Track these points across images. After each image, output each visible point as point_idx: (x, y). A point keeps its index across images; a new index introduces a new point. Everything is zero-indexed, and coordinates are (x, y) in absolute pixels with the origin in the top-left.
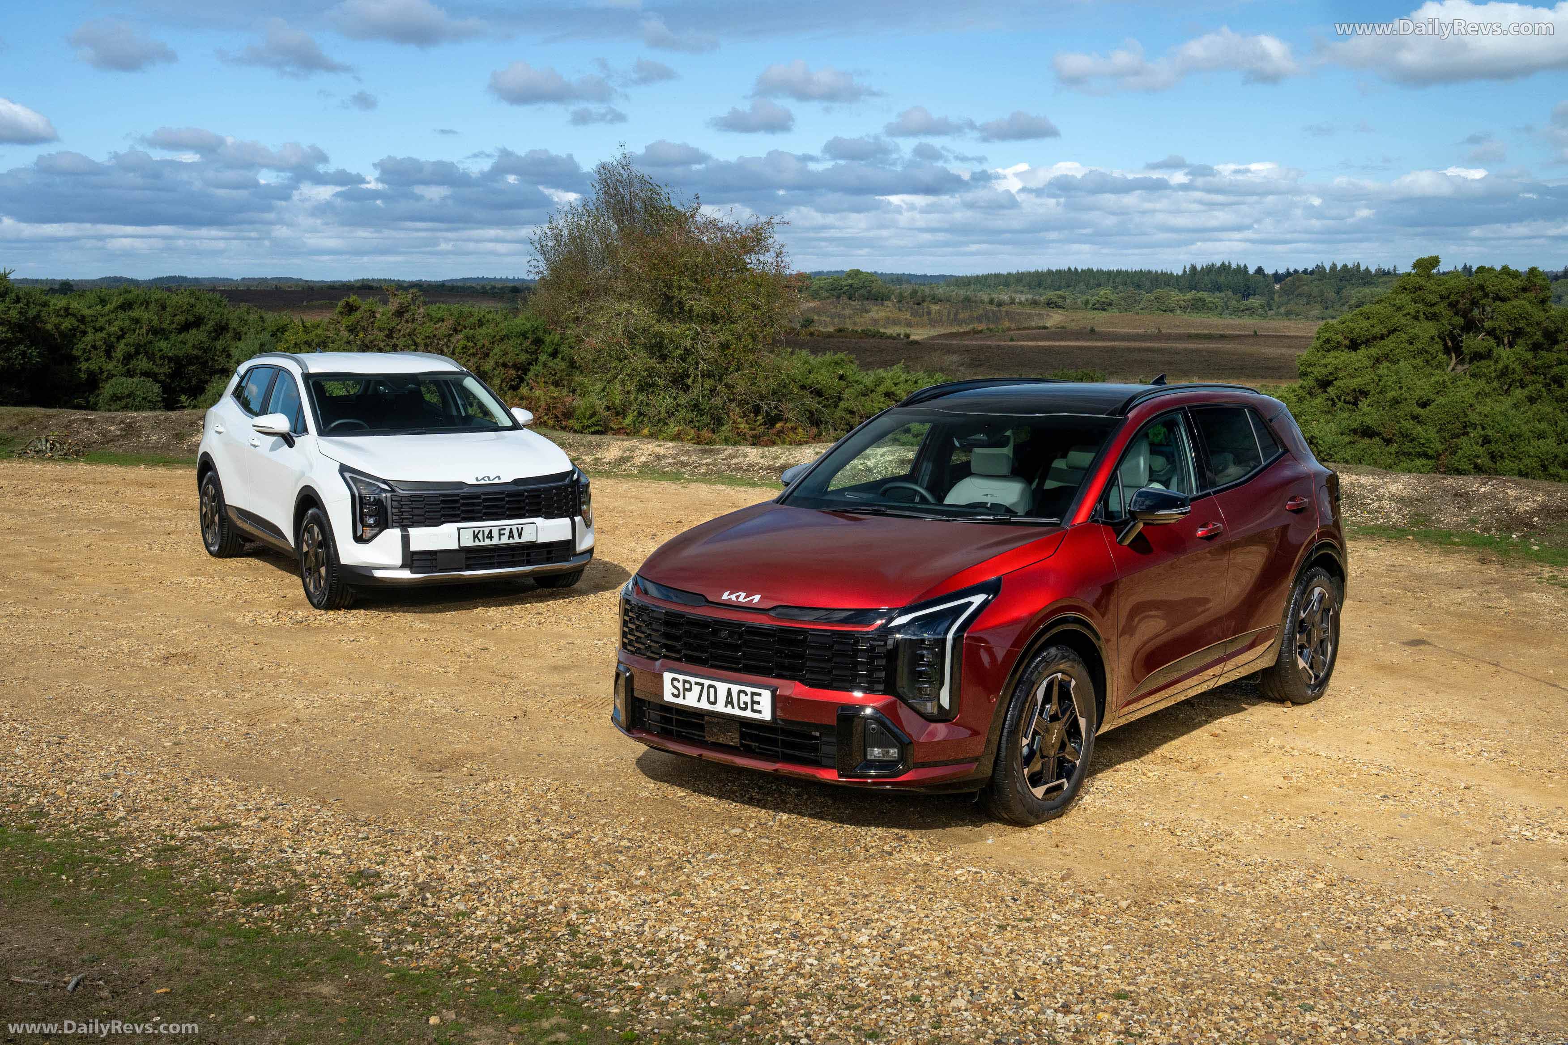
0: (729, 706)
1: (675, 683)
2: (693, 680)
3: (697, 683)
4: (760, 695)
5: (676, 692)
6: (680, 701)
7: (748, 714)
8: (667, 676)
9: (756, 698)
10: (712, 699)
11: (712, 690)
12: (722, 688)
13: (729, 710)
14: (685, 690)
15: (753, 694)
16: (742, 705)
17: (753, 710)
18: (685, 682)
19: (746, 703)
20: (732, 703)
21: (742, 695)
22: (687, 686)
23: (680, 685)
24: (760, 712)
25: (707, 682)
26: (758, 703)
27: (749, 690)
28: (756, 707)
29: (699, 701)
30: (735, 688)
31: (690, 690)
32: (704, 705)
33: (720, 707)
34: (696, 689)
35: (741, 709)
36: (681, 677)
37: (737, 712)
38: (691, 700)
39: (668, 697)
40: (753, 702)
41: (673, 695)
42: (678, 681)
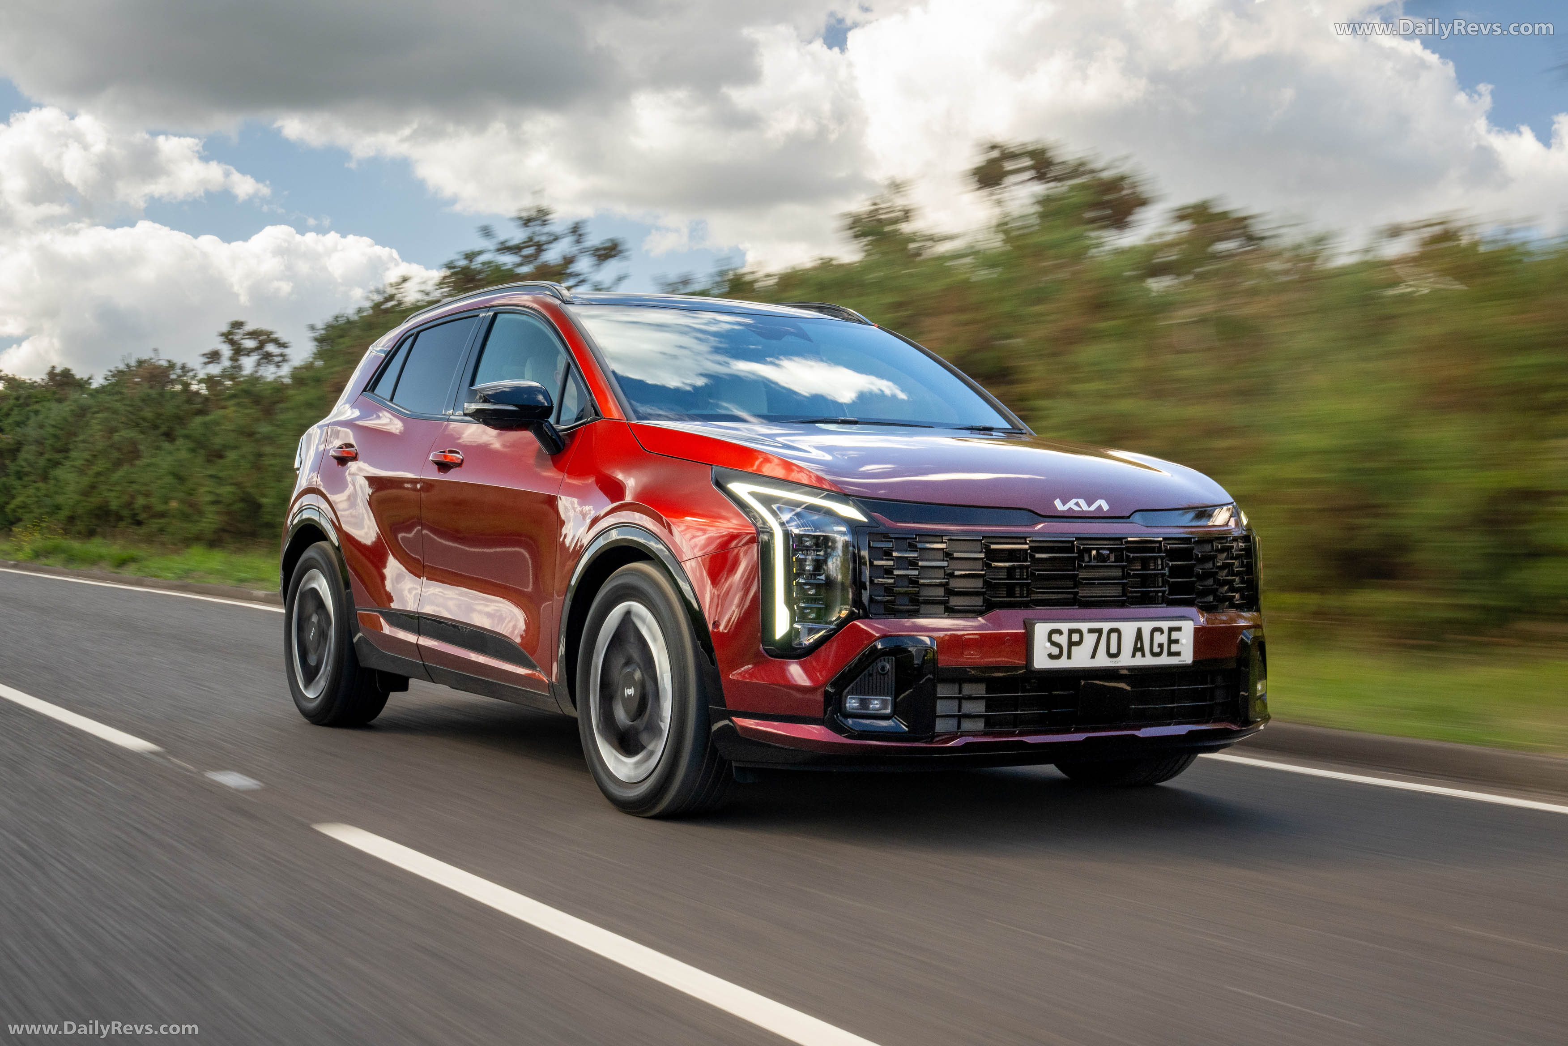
0: (1139, 654)
1: (1056, 638)
2: (1084, 626)
3: (1091, 631)
4: (1179, 629)
5: (1055, 651)
6: (1063, 663)
7: (1164, 660)
8: (1041, 630)
10: (1113, 650)
11: (1114, 636)
12: (1128, 629)
13: (1139, 661)
14: (1071, 644)
15: (1171, 630)
16: (1156, 649)
17: (1170, 654)
18: (1071, 632)
19: (1161, 646)
20: (1142, 650)
21: (1157, 635)
22: (1075, 637)
23: (1063, 640)
24: (1178, 654)
25: (1106, 626)
26: (1177, 642)
27: (1165, 625)
28: (1174, 648)
29: (1093, 656)
30: (1147, 627)
31: (1079, 643)
32: (1102, 661)
33: (1126, 660)
34: (1090, 640)
35: (1154, 654)
36: (1065, 627)
37: (1149, 661)
38: (1081, 659)
39: (1041, 661)
40: (1171, 642)
41: (1051, 656)
42: (1060, 632)
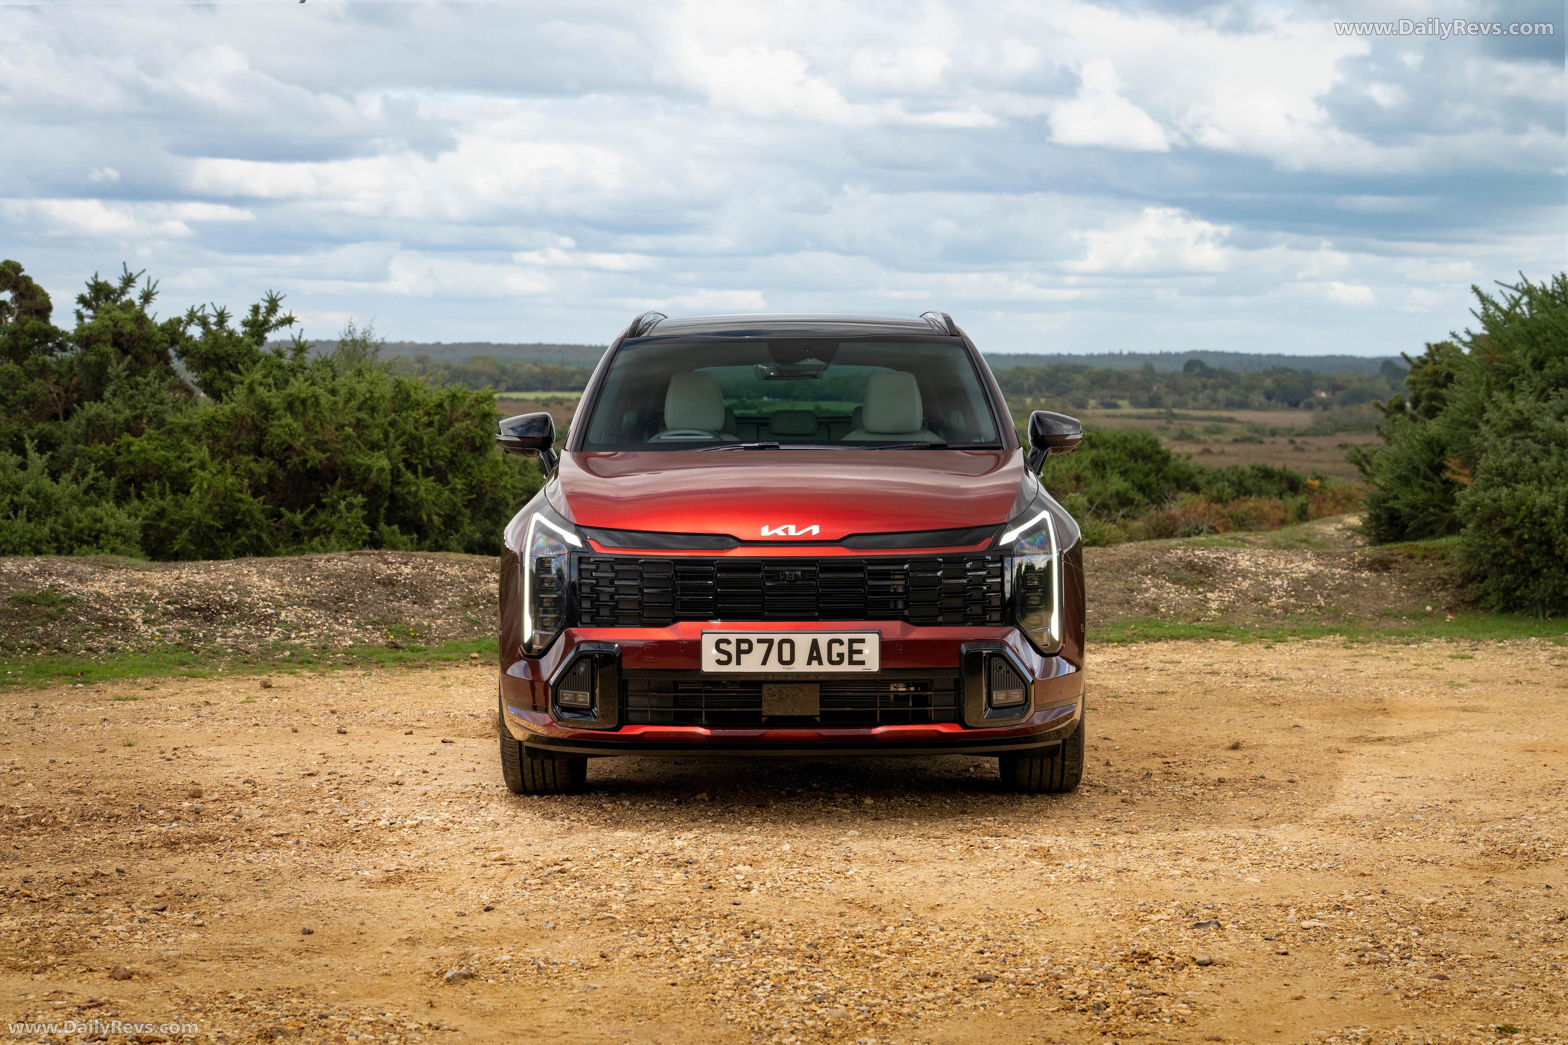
0: (815, 663)
1: (723, 646)
2: (753, 637)
3: (760, 641)
4: (862, 641)
5: (724, 658)
6: (732, 668)
7: (845, 668)
8: (708, 640)
9: (856, 646)
10: (786, 657)
11: (786, 647)
12: (803, 640)
13: (815, 667)
14: (739, 652)
15: (851, 642)
16: (835, 658)
17: (851, 662)
18: (740, 642)
19: (840, 655)
20: (818, 659)
21: (836, 646)
22: (745, 647)
23: (732, 649)
24: (862, 663)
25: (777, 637)
26: (860, 652)
27: (844, 637)
28: (856, 657)
29: (764, 663)
30: (824, 638)
31: (748, 651)
32: (774, 667)
33: (800, 667)
34: (760, 650)
35: (832, 662)
36: (733, 637)
37: (827, 668)
38: (751, 665)
39: (710, 666)
40: (852, 652)
41: (719, 662)
42: (728, 642)
